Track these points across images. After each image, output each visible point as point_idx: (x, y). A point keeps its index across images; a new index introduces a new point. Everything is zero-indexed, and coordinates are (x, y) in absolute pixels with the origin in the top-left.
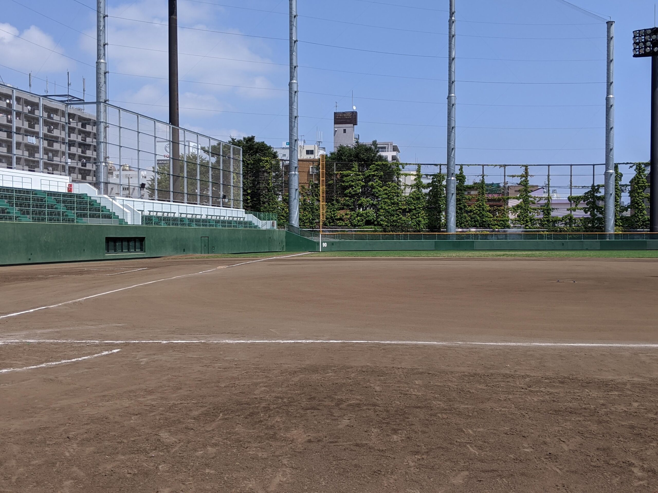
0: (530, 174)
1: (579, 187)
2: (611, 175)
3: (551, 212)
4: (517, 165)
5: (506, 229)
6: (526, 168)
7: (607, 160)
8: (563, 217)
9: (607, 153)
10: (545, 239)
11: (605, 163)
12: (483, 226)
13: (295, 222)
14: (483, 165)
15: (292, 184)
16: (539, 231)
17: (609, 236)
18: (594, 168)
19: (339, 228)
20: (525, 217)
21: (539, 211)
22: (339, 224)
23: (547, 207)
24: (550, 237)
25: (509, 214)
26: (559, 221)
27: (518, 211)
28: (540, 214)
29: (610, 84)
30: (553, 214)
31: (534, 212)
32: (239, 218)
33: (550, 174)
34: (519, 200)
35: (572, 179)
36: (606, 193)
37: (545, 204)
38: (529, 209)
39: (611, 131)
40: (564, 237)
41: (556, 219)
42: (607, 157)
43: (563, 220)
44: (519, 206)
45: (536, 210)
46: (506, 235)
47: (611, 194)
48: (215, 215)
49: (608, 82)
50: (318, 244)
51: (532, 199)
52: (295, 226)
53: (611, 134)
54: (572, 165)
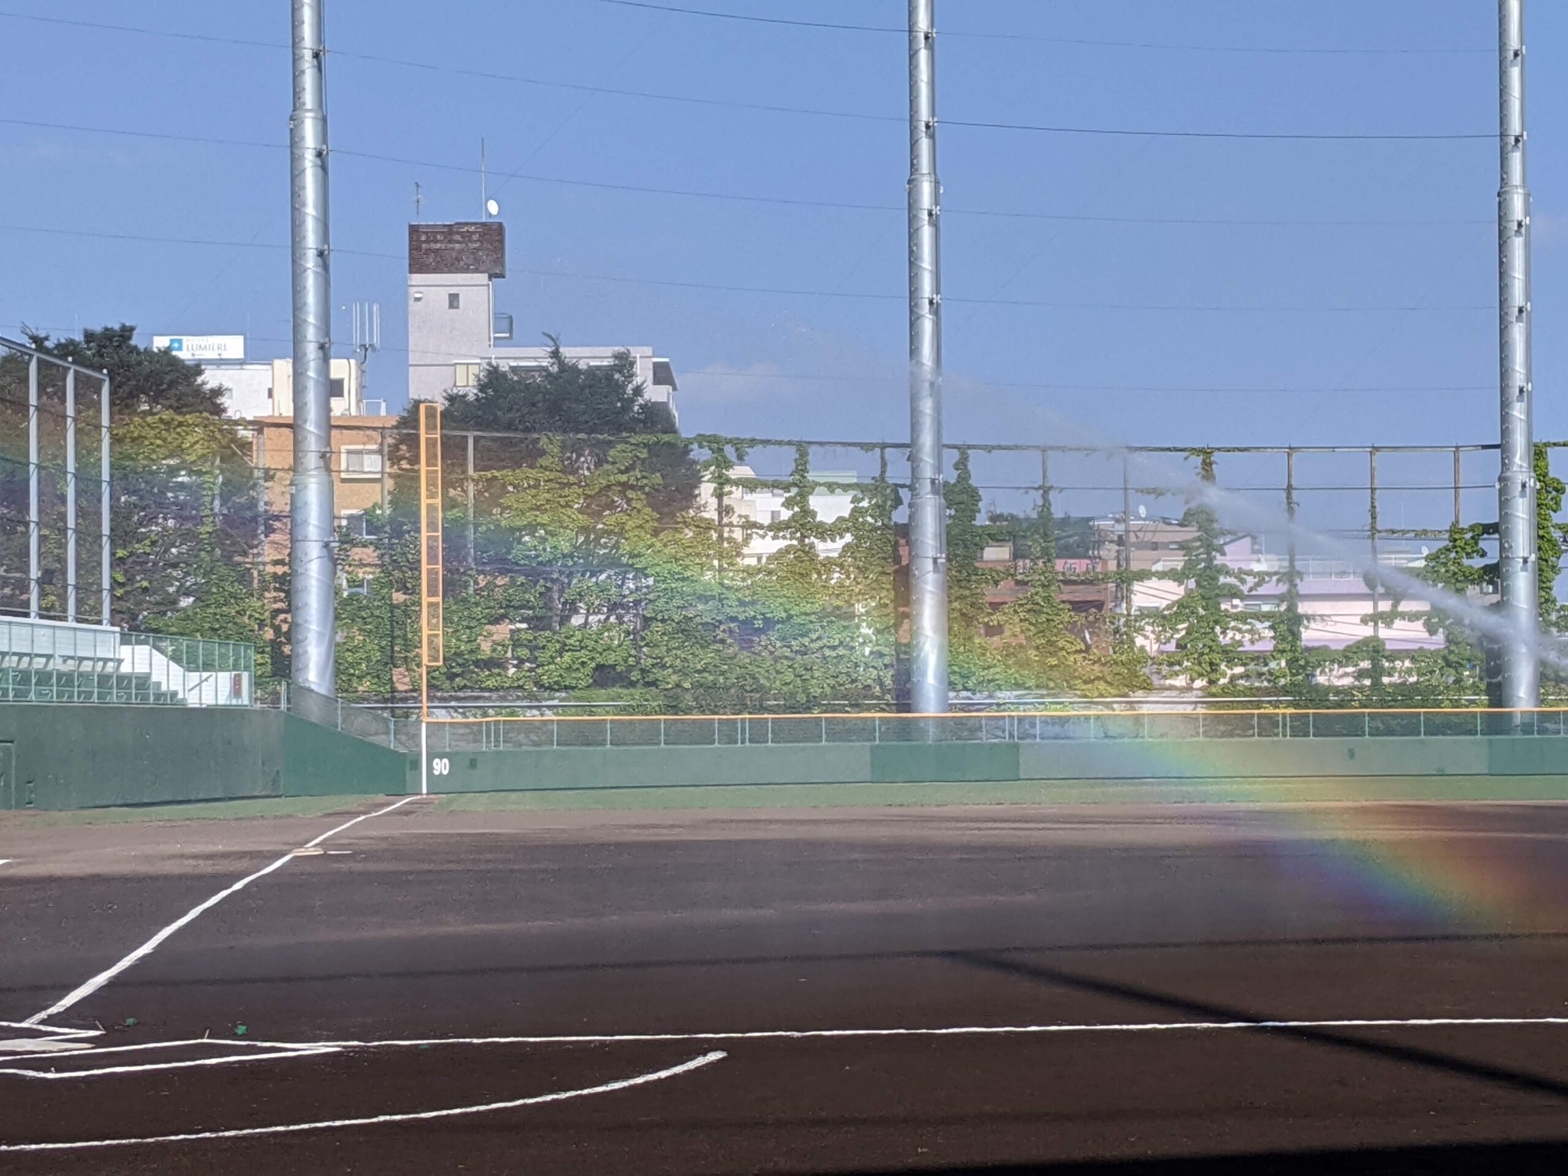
1: (1404, 532)
2: (1524, 486)
3: (1302, 629)
4: (1169, 449)
5: (1139, 695)
6: (1204, 462)
7: (1505, 432)
8: (1348, 649)
9: (1505, 405)
10: (1284, 736)
11: (1498, 442)
12: (1052, 684)
13: (321, 674)
14: (1044, 450)
15: (305, 522)
16: (1258, 705)
17: (1518, 720)
18: (1456, 460)
19: (489, 699)
20: (1207, 650)
21: (1259, 625)
22: (490, 683)
23: (1289, 609)
24: (1299, 727)
25: (1146, 637)
26: (1333, 661)
27: (1180, 627)
28: (1260, 638)
29: (1512, 140)
30: (1310, 635)
31: (1239, 630)
32: (101, 664)
33: (1293, 483)
34: (1181, 583)
35: (1377, 504)
36: (1507, 557)
37: (1281, 598)
38: (1221, 619)
39: (1519, 319)
40: (1352, 727)
41: (1323, 656)
42: (1505, 418)
43: (1348, 658)
44: (1182, 608)
45: (1245, 623)
46: (1138, 719)
47: (1525, 561)
48: (15, 649)
49: (1503, 135)
50: (416, 764)
51: (1231, 580)
52: (323, 691)
53: (1518, 333)
54: (1376, 449)
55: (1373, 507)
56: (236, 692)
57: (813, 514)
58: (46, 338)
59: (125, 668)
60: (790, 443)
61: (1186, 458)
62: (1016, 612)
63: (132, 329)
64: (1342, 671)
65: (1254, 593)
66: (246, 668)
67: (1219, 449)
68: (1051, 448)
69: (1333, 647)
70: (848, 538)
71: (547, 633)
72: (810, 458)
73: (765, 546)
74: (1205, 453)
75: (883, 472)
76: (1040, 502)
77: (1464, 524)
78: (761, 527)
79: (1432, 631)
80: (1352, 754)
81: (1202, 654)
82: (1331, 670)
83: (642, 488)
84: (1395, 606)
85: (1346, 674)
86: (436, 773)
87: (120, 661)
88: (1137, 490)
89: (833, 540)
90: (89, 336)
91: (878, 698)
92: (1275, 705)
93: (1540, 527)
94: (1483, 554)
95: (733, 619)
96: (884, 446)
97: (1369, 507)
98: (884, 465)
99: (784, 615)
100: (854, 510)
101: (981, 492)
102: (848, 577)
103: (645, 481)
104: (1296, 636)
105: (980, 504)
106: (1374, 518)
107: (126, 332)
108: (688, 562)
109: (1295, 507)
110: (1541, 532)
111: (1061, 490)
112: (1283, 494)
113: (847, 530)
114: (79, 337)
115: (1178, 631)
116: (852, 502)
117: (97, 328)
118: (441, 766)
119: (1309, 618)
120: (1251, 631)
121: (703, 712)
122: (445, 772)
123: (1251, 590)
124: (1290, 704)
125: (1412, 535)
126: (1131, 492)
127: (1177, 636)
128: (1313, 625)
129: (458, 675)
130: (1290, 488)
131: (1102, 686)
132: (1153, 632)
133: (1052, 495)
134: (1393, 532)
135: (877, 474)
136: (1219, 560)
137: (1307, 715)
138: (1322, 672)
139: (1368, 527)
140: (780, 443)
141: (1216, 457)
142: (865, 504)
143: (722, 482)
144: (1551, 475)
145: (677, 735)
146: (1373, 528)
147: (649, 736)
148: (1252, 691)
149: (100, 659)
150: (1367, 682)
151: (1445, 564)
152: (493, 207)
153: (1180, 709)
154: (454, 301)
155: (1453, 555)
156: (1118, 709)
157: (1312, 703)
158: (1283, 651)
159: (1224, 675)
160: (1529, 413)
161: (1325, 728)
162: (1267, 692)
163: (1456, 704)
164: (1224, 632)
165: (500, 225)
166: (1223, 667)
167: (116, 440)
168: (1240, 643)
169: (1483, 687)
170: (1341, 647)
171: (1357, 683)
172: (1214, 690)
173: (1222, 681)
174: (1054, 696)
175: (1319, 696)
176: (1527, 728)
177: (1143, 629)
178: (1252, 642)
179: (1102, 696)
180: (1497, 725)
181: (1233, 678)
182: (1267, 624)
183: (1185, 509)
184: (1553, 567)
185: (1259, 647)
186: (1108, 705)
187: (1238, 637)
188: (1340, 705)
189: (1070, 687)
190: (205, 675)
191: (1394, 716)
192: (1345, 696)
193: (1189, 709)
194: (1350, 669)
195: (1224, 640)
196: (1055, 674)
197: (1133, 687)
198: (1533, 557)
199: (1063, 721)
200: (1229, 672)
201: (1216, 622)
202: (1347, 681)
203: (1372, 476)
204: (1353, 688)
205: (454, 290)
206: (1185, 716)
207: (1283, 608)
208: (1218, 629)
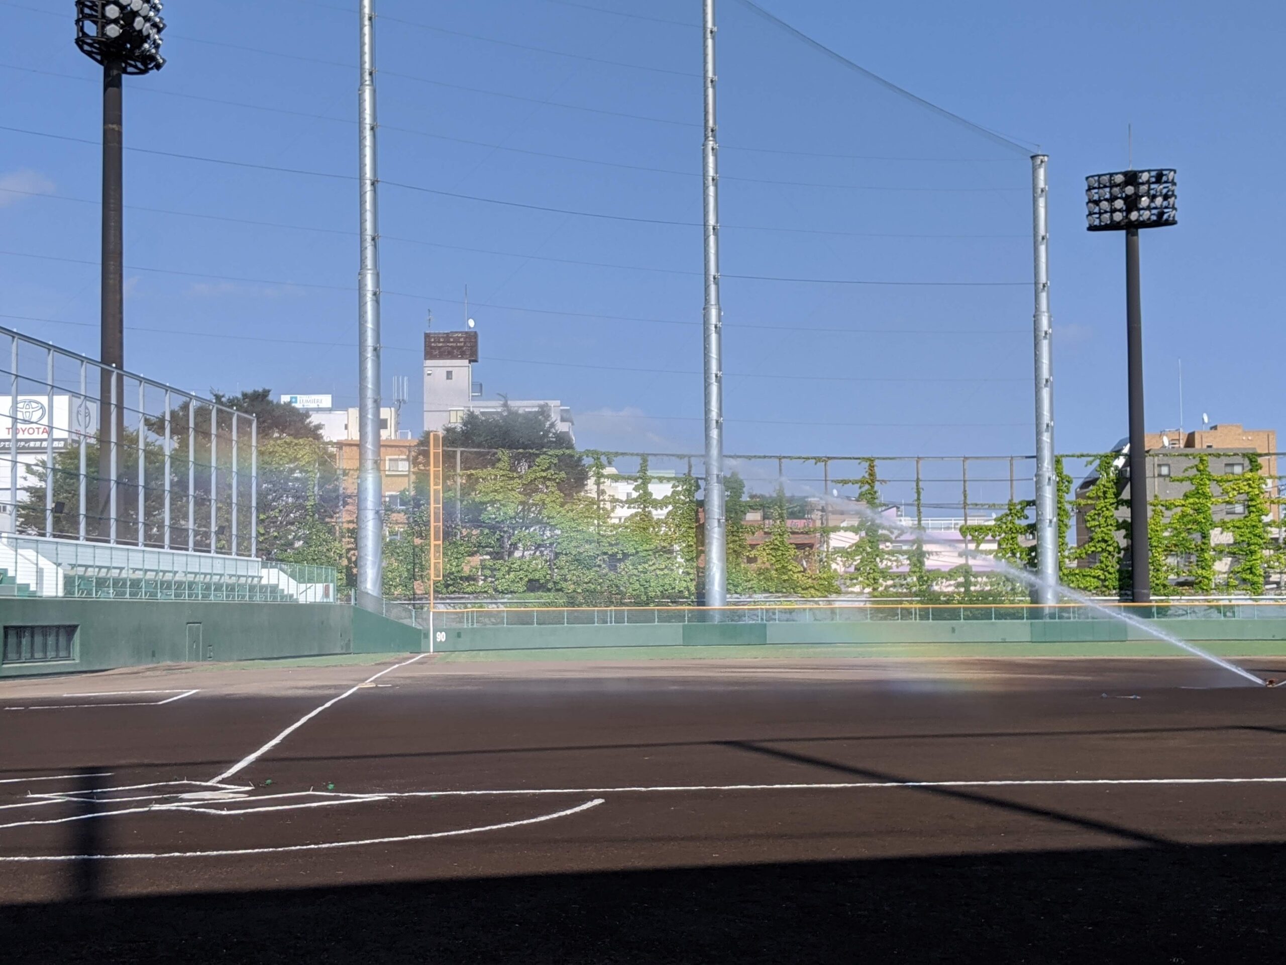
0: (878, 477)
1: (982, 505)
2: (1049, 479)
3: (925, 560)
4: (850, 458)
5: (833, 597)
6: (870, 465)
7: (1039, 449)
8: (951, 570)
9: (1039, 434)
10: (916, 619)
11: (1035, 454)
12: (784, 590)
13: (374, 584)
14: (780, 458)
15: (366, 499)
16: (901, 602)
17: (1047, 611)
18: (1011, 465)
19: (468, 598)
20: (872, 571)
21: (901, 557)
22: (469, 589)
23: (918, 548)
24: (924, 614)
25: (838, 564)
26: (942, 578)
27: (857, 558)
28: (902, 565)
29: (1041, 286)
30: (930, 563)
31: (890, 560)
32: (250, 579)
33: (920, 477)
34: (857, 533)
35: (967, 489)
36: (1040, 520)
37: (913, 542)
38: (879, 554)
39: (1046, 386)
40: (954, 615)
41: (937, 574)
42: (1039, 441)
43: (951, 576)
44: (858, 546)
45: (893, 556)
46: (833, 611)
47: (1051, 521)
48: (203, 571)
49: (1036, 283)
50: (427, 636)
51: (885, 532)
52: (375, 594)
53: (1045, 393)
54: (966, 458)
55: (965, 491)
56: (326, 594)
57: (651, 494)
58: (223, 396)
59: (264, 582)
60: (637, 455)
61: (859, 463)
62: (764, 549)
63: (269, 391)
64: (948, 583)
65: (898, 539)
66: (332, 581)
67: (878, 458)
68: (784, 457)
69: (943, 570)
70: (670, 508)
71: (501, 561)
72: (649, 463)
73: (623, 512)
74: (871, 460)
75: (690, 471)
76: (778, 488)
77: (1016, 500)
78: (621, 502)
80: (953, 630)
81: (869, 573)
82: (942, 583)
83: (555, 480)
84: (978, 546)
85: (950, 585)
86: (438, 640)
87: (261, 578)
88: (832, 481)
89: (661, 509)
90: (245, 396)
91: (686, 598)
92: (911, 602)
93: (1059, 502)
94: (1027, 518)
95: (605, 553)
96: (690, 457)
97: (962, 490)
98: (690, 467)
99: (634, 551)
100: (673, 492)
101: (745, 482)
102: (670, 530)
103: (556, 476)
104: (922, 563)
105: (745, 489)
106: (965, 497)
107: (266, 393)
108: (580, 521)
109: (921, 491)
110: (1059, 505)
111: (790, 480)
112: (914, 484)
113: (670, 503)
114: (240, 396)
115: (855, 560)
116: (672, 487)
117: (249, 390)
118: (441, 637)
119: (930, 553)
120: (896, 561)
121: (589, 606)
122: (443, 640)
123: (896, 538)
124: (918, 602)
125: (987, 506)
126: (829, 482)
127: (855, 563)
128: (931, 557)
129: (450, 585)
130: (918, 480)
131: (813, 591)
132: (842, 561)
133: (784, 484)
134: (976, 505)
135: (686, 471)
137: (928, 608)
138: (937, 584)
139: (962, 502)
140: (632, 454)
141: (876, 462)
142: (680, 489)
143: (599, 476)
144: (1065, 473)
145: (575, 619)
146: (965, 503)
147: (557, 619)
148: (898, 594)
149: (250, 576)
150: (962, 590)
151: (1005, 523)
152: (471, 323)
153: (857, 605)
154: (449, 375)
155: (1010, 518)
156: (822, 605)
157: (931, 601)
158: (915, 572)
159: (881, 585)
160: (1052, 439)
161: (939, 615)
162: (906, 595)
163: (1012, 602)
164: (881, 561)
165: (476, 333)
166: (881, 581)
167: (261, 453)
168: (890, 568)
169: (1027, 592)
170: (947, 570)
171: (956, 590)
172: (876, 594)
173: (880, 589)
174: (786, 597)
175: (934, 598)
176: (1052, 616)
177: (835, 559)
178: (897, 567)
179: (812, 597)
180: (1035, 614)
181: (887, 587)
182: (906, 557)
183: (860, 491)
184: (1066, 525)
185: (901, 569)
186: (817, 602)
187: (889, 564)
188: (947, 602)
189: (796, 593)
190: (309, 585)
191: (977, 609)
192: (950, 598)
193: (862, 605)
194: (952, 582)
195: (882, 566)
196: (786, 585)
197: (829, 592)
198: (1055, 520)
199: (791, 611)
200: (884, 584)
201: (877, 556)
202: (951, 589)
203: (964, 474)
204: (954, 593)
205: (450, 369)
206: (860, 608)
207: (915, 547)
208: (878, 559)
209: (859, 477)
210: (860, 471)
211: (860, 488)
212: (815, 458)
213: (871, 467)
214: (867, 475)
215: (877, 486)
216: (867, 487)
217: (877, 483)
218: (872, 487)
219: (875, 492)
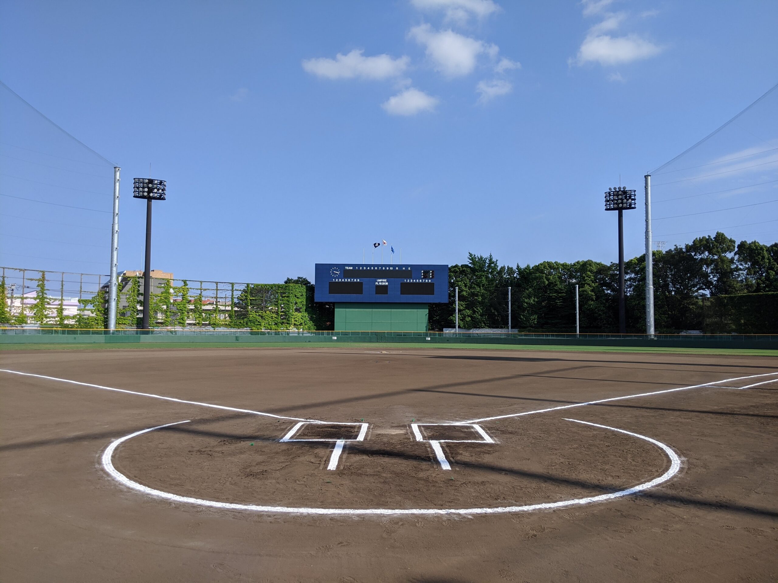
0: (46, 279)
1: (87, 292)
2: (115, 284)
3: (64, 311)
4: (35, 271)
5: (24, 325)
6: (43, 274)
7: (111, 272)
8: (74, 316)
9: (112, 267)
10: (60, 334)
11: (110, 275)
12: (3, 322)
14: (4, 268)
16: (53, 327)
17: (111, 332)
18: (100, 278)
21: (53, 310)
23: (61, 307)
24: (63, 332)
25: (27, 312)
26: (70, 319)
27: (35, 310)
28: (54, 313)
29: (116, 214)
30: (65, 313)
31: (49, 311)
33: (64, 280)
34: (36, 300)
35: (82, 285)
36: (110, 298)
37: (59, 305)
38: (45, 309)
39: (116, 250)
40: (74, 332)
41: (68, 317)
42: (111, 270)
43: (74, 318)
44: (36, 306)
45: (51, 310)
46: (24, 330)
47: (115, 299)
49: (114, 213)
51: (48, 300)
53: (115, 253)
54: (82, 274)
55: (81, 286)
61: (39, 273)
67: (47, 271)
69: (70, 315)
74: (43, 272)
76: (2, 280)
79: (92, 313)
80: (75, 338)
81: (40, 316)
84: (85, 307)
85: (73, 321)
88: (26, 279)
92: (57, 328)
104: (62, 313)
106: (81, 289)
109: (63, 285)
110: (118, 294)
111: (8, 278)
112: (61, 282)
115: (34, 311)
119: (65, 309)
120: (52, 312)
123: (52, 302)
124: (61, 328)
125: (89, 293)
128: (66, 311)
130: (62, 281)
133: (5, 279)
134: (85, 292)
136: (45, 296)
137: (64, 330)
138: (67, 321)
139: (80, 291)
141: (46, 273)
148: (51, 324)
150: (78, 323)
151: (96, 299)
153: (34, 328)
155: (98, 297)
156: (19, 328)
157: (65, 327)
158: (59, 316)
159: (45, 321)
160: (117, 269)
161: (69, 332)
162: (55, 325)
163: (97, 328)
164: (45, 311)
166: (44, 319)
168: (49, 314)
169: (103, 325)
170: (72, 316)
171: (75, 323)
172: (42, 324)
173: (44, 322)
174: (3, 324)
175: (67, 326)
176: (113, 333)
177: (26, 310)
178: (52, 314)
179: (15, 325)
180: (106, 333)
181: (47, 321)
182: (56, 310)
183: (38, 284)
184: (119, 301)
185: (53, 315)
186: (16, 327)
187: (49, 312)
188: (71, 328)
189: (7, 323)
191: (83, 330)
192: (73, 326)
193: (36, 328)
194: (74, 320)
195: (45, 313)
196: (3, 319)
197: (23, 323)
199: (5, 330)
200: (46, 320)
202: (73, 323)
203: (81, 280)
204: (74, 324)
206: (35, 330)
207: (59, 307)
208: (44, 311)
209: (38, 278)
210: (39, 276)
211: (38, 282)
212: (19, 269)
213: (43, 275)
214: (41, 278)
215: (45, 282)
216: (41, 282)
217: (45, 281)
218: (43, 282)
219: (45, 285)
